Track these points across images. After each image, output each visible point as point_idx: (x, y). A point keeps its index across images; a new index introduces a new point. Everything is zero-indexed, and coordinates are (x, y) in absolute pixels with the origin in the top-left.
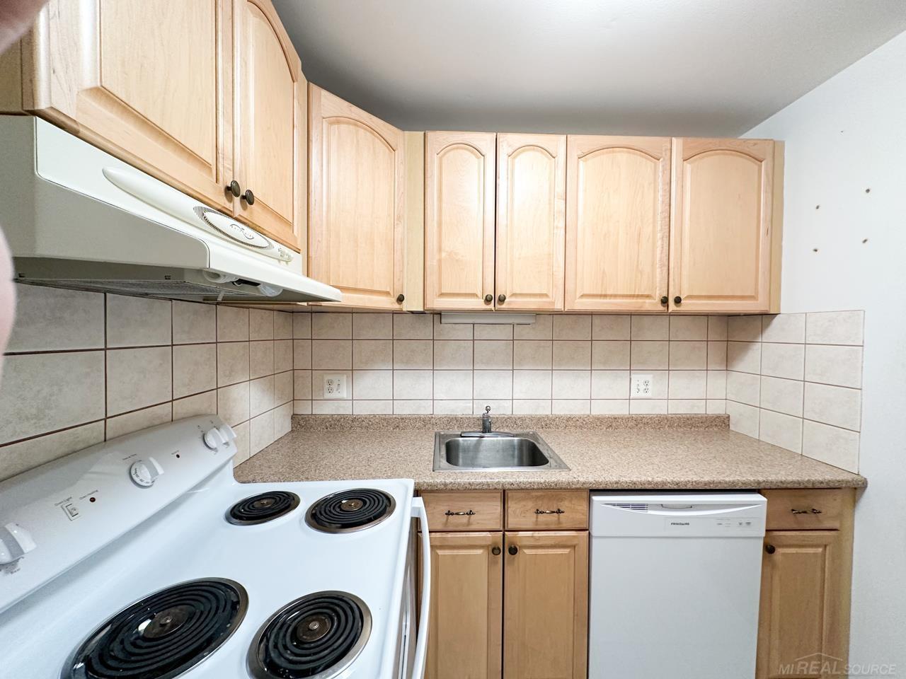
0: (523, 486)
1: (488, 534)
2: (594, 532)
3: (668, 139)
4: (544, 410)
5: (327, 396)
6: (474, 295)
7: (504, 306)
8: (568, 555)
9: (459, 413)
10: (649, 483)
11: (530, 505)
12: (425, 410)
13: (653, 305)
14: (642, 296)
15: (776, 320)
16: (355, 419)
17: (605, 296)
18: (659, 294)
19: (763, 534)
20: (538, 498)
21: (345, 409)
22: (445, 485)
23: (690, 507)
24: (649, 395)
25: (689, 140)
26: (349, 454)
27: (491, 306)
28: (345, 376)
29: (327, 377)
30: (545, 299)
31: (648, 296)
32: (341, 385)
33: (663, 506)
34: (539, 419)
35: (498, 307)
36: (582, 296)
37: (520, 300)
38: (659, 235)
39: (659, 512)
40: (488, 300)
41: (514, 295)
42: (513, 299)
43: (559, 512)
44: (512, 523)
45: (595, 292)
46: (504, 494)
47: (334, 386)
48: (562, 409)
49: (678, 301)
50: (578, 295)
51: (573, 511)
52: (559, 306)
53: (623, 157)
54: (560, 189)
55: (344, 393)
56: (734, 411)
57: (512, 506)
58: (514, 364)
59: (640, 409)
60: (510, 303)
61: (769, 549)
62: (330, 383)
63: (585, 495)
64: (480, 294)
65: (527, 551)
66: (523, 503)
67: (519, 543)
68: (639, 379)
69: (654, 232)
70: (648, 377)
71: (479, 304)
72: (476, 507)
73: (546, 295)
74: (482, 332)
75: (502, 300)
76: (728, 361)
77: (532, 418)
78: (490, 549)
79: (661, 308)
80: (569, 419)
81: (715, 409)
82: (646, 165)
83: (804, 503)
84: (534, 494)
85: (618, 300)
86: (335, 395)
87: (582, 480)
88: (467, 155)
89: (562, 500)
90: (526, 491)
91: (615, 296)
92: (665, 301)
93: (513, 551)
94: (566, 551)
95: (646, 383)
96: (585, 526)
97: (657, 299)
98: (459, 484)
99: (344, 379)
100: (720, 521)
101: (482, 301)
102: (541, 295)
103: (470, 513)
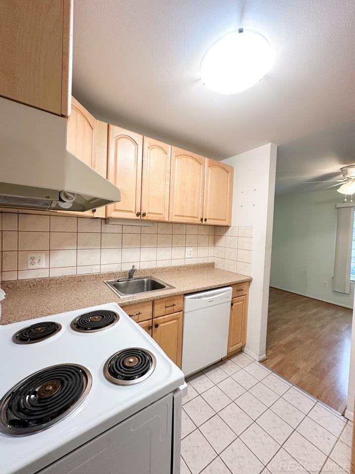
0: (161, 297)
1: (146, 322)
2: (186, 311)
3: (204, 157)
4: (153, 266)
5: (30, 267)
6: (132, 212)
7: (145, 218)
8: (176, 322)
9: (114, 270)
10: (203, 288)
11: (163, 305)
12: (95, 270)
13: (198, 221)
14: (194, 217)
15: (230, 228)
16: (51, 280)
17: (183, 216)
18: (200, 217)
19: (231, 299)
20: (166, 301)
21: (44, 274)
22: (129, 302)
23: (213, 295)
24: (191, 256)
25: (211, 160)
26: (62, 298)
27: (139, 218)
28: (44, 254)
29: (30, 255)
30: (161, 216)
31: (197, 217)
32: (41, 261)
33: (206, 296)
34: (152, 270)
35: (142, 218)
36: (175, 216)
37: (151, 215)
38: (201, 194)
39: (205, 298)
40: (138, 215)
41: (149, 213)
42: (149, 215)
43: (174, 305)
44: (156, 314)
45: (179, 214)
46: (153, 302)
47: (36, 261)
48: (160, 265)
49: (206, 220)
50: (174, 215)
51: (178, 303)
52: (166, 220)
53: (190, 160)
54: (168, 168)
55: (44, 264)
56: (216, 260)
57: (156, 307)
58: (141, 245)
59: (189, 262)
60: (147, 217)
61: (232, 305)
62: (33, 259)
63: (183, 296)
64: (134, 211)
65: (161, 325)
66: (160, 305)
67: (158, 322)
68: (188, 250)
69: (199, 192)
70: (191, 249)
71: (134, 216)
72: (141, 310)
73: (162, 214)
74: (127, 229)
75: (144, 215)
76: (215, 242)
77: (148, 270)
78: (147, 328)
79: (200, 222)
80: (164, 269)
81: (210, 261)
82: (197, 166)
83: (240, 288)
84: (165, 300)
85: (187, 218)
86: (36, 266)
87: (182, 291)
88: (130, 142)
89: (174, 300)
90: (161, 299)
91: (186, 217)
92: (202, 220)
93: (157, 326)
94: (175, 321)
95: (190, 252)
96: (181, 309)
97: (200, 219)
98: (135, 301)
99: (43, 256)
100: (221, 298)
101: (135, 215)
102: (160, 214)
103: (139, 314)
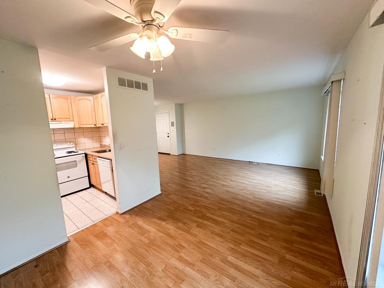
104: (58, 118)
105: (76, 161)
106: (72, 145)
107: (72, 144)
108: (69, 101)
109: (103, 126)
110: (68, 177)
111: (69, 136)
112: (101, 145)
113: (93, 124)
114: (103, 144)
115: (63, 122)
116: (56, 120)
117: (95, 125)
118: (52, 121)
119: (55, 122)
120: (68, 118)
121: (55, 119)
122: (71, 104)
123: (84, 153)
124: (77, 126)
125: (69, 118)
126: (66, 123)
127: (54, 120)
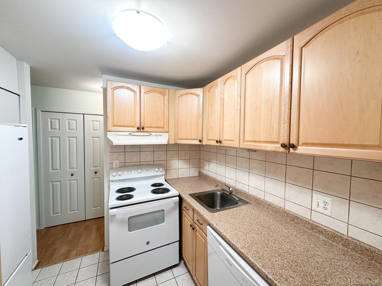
18: (277, 141)
24: (327, 212)
29: (205, 162)
30: (233, 142)
36: (246, 141)
40: (217, 142)
46: (193, 209)
55: (207, 168)
58: (249, 170)
70: (328, 199)
93: (193, 229)
94: (204, 241)
95: (326, 203)
103: (188, 210)
104: (147, 127)
105: (163, 210)
106: (162, 171)
107: (161, 169)
108: (166, 97)
109: (219, 144)
110: (148, 243)
111: (159, 156)
112: (199, 172)
113: (196, 139)
114: (205, 172)
115: (153, 134)
116: (144, 130)
117: (200, 141)
118: (138, 130)
119: (143, 134)
120: (161, 127)
121: (143, 128)
122: (168, 103)
123: (178, 196)
124: (172, 142)
125: (163, 128)
126: (157, 136)
127: (142, 130)
